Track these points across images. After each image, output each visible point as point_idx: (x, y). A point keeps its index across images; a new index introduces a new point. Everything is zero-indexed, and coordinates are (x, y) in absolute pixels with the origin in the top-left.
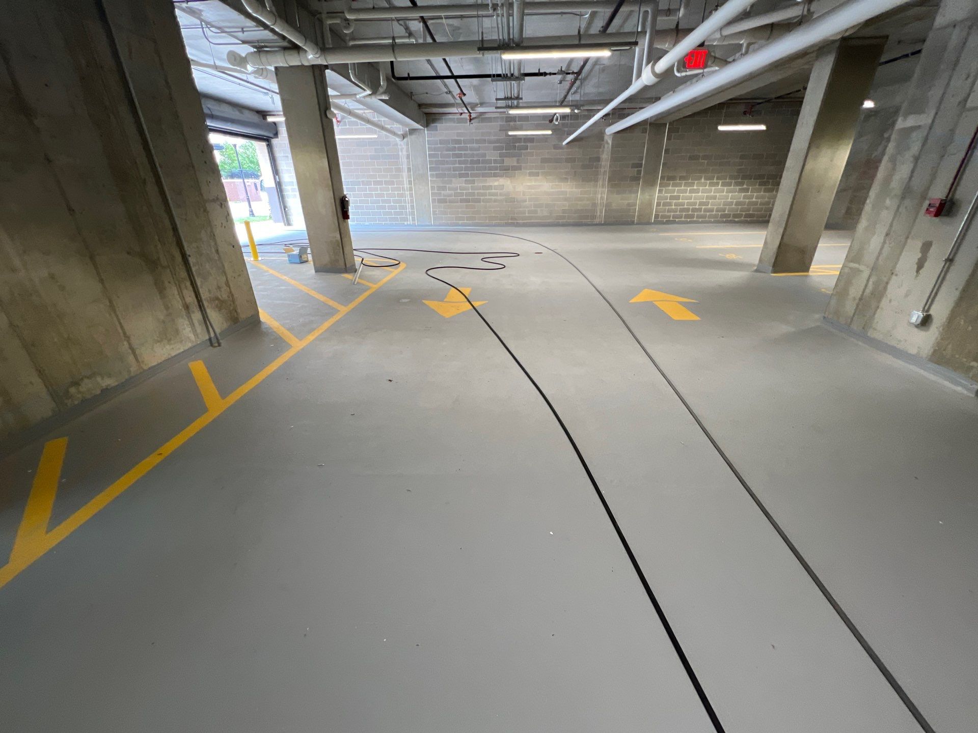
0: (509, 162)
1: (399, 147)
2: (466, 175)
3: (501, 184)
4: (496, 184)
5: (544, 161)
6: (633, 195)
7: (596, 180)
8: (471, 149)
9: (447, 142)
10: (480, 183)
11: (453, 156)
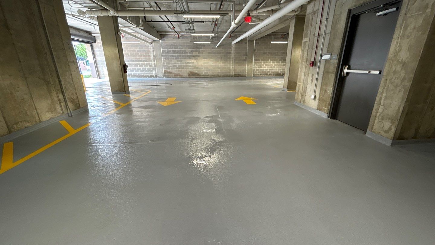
0: (195, 53)
1: (150, 47)
2: (178, 58)
3: (192, 62)
4: (190, 62)
5: (209, 53)
6: (244, 66)
7: (230, 61)
8: (180, 48)
9: (170, 45)
10: (184, 61)
11: (173, 51)
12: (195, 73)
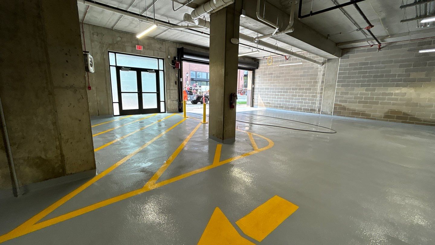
0: (413, 75)
1: (319, 70)
2: (369, 85)
3: (403, 92)
4: (397, 92)
8: (376, 68)
9: (357, 64)
10: (379, 91)
11: (359, 73)
12: (404, 114)
